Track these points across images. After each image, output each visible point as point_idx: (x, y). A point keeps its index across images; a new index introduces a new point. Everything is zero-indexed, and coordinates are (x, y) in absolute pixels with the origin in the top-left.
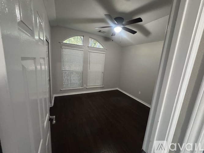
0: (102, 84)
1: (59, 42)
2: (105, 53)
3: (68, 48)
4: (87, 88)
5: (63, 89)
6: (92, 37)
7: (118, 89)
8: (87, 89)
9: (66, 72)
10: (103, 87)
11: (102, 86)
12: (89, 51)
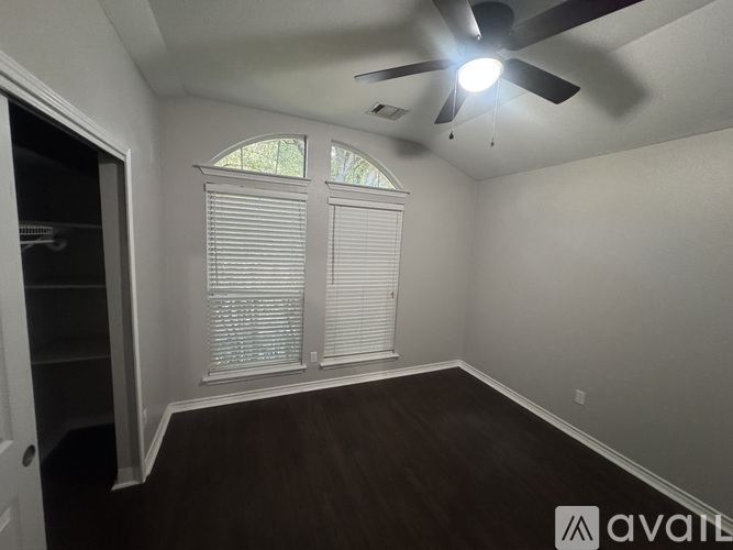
0: (390, 346)
1: (197, 166)
2: (401, 207)
3: (237, 189)
4: (321, 368)
5: (214, 377)
6: (347, 141)
7: (459, 364)
8: (324, 371)
9: (229, 296)
10: (397, 358)
11: (390, 355)
12: (331, 201)
